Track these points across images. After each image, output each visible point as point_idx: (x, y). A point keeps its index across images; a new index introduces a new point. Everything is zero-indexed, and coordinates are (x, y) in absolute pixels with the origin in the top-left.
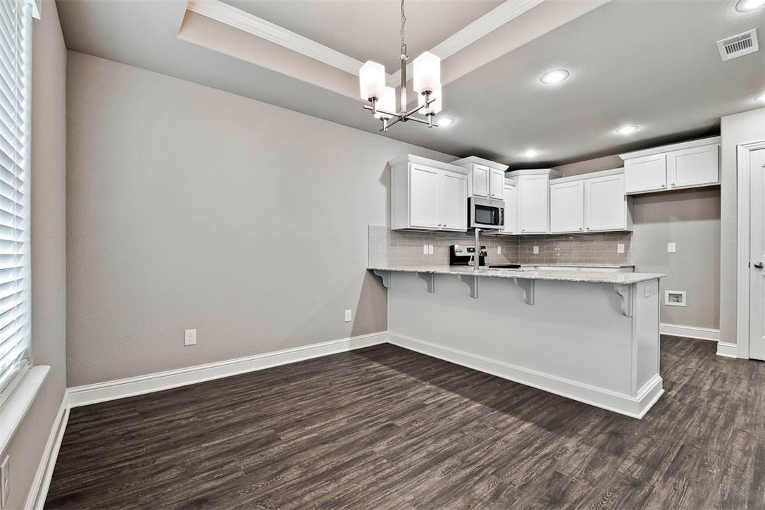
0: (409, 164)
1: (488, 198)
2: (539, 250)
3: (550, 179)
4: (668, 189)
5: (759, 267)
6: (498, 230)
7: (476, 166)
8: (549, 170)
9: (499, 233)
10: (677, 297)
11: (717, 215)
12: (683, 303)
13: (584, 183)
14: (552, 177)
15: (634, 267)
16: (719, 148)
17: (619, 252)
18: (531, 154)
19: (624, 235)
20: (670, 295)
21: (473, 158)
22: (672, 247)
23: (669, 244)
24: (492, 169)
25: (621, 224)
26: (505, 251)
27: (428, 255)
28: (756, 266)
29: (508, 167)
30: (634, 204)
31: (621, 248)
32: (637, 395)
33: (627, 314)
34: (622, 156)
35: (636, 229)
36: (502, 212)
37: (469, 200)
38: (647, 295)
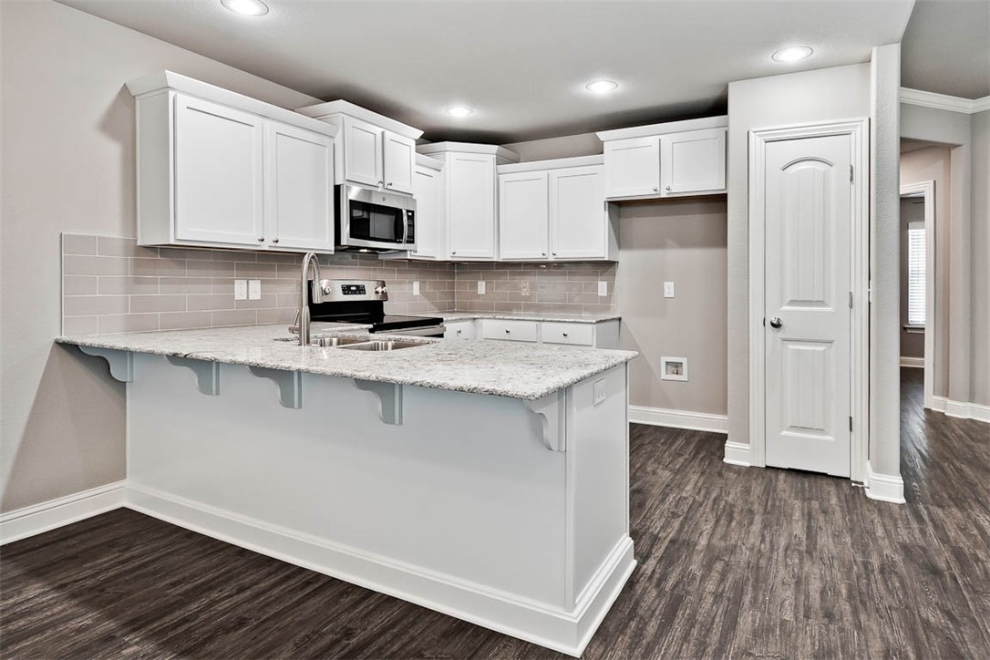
0: (171, 93)
1: (379, 190)
2: (486, 289)
3: (498, 164)
4: (662, 196)
5: (777, 326)
6: (406, 251)
7: (350, 122)
8: (497, 146)
9: (409, 257)
10: (676, 367)
11: (723, 242)
12: (684, 377)
13: (548, 175)
14: (501, 160)
15: (620, 319)
16: (726, 132)
17: (599, 294)
18: (459, 114)
19: (605, 267)
20: (667, 363)
21: (341, 104)
22: (669, 289)
23: (666, 284)
24: (387, 133)
25: (598, 248)
26: (428, 289)
27: (247, 303)
28: (773, 325)
29: (422, 133)
30: (619, 217)
31: (602, 288)
32: (575, 606)
33: (555, 447)
34: (601, 135)
35: (623, 257)
36: (411, 218)
37: (337, 189)
38: (598, 401)
